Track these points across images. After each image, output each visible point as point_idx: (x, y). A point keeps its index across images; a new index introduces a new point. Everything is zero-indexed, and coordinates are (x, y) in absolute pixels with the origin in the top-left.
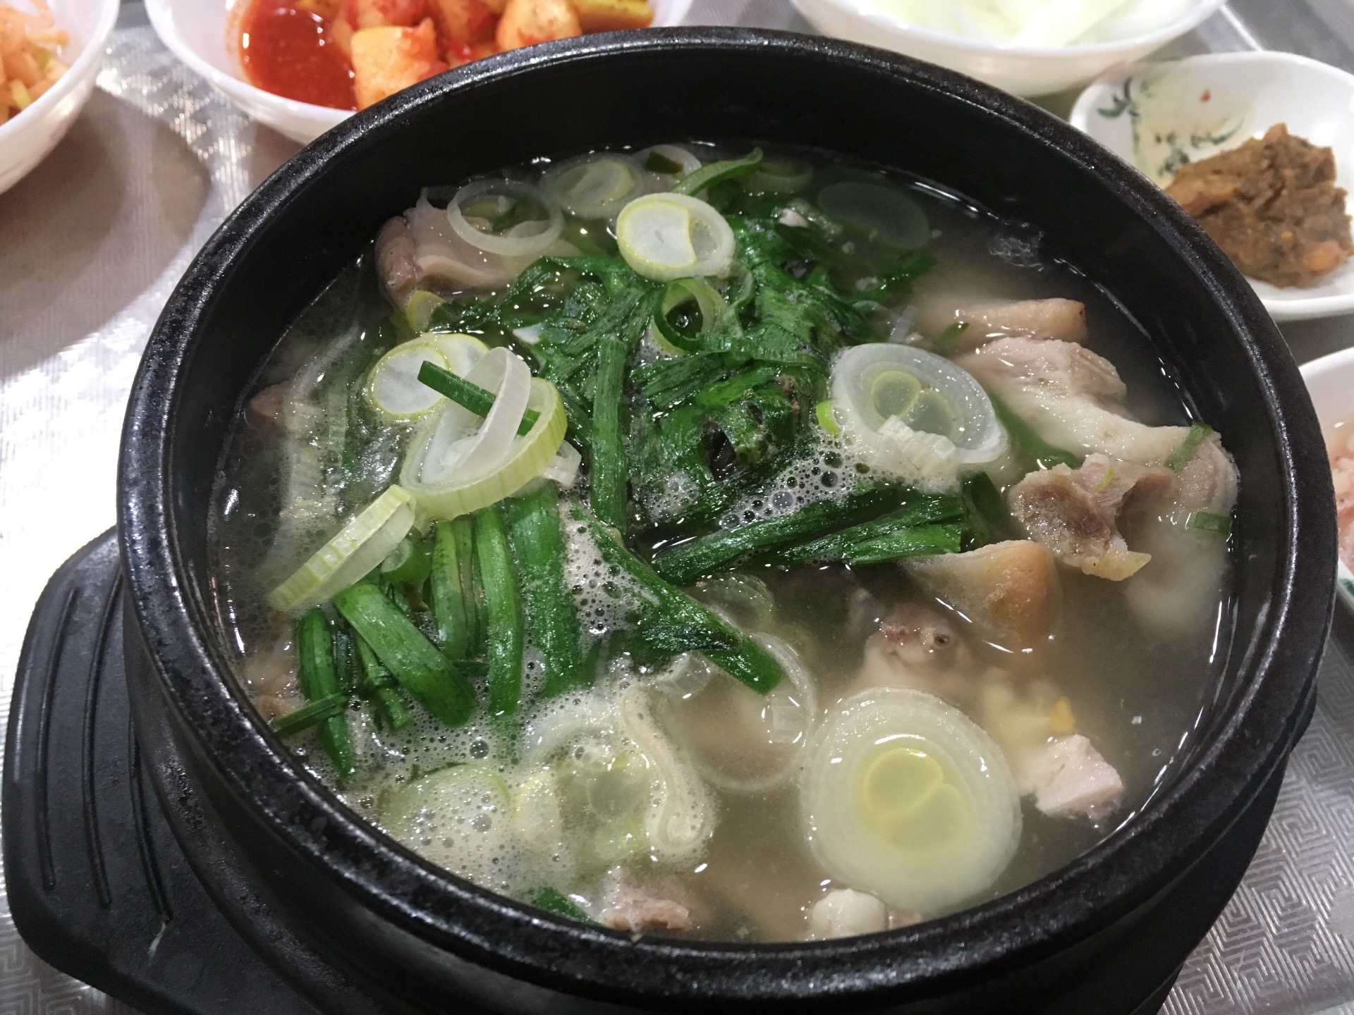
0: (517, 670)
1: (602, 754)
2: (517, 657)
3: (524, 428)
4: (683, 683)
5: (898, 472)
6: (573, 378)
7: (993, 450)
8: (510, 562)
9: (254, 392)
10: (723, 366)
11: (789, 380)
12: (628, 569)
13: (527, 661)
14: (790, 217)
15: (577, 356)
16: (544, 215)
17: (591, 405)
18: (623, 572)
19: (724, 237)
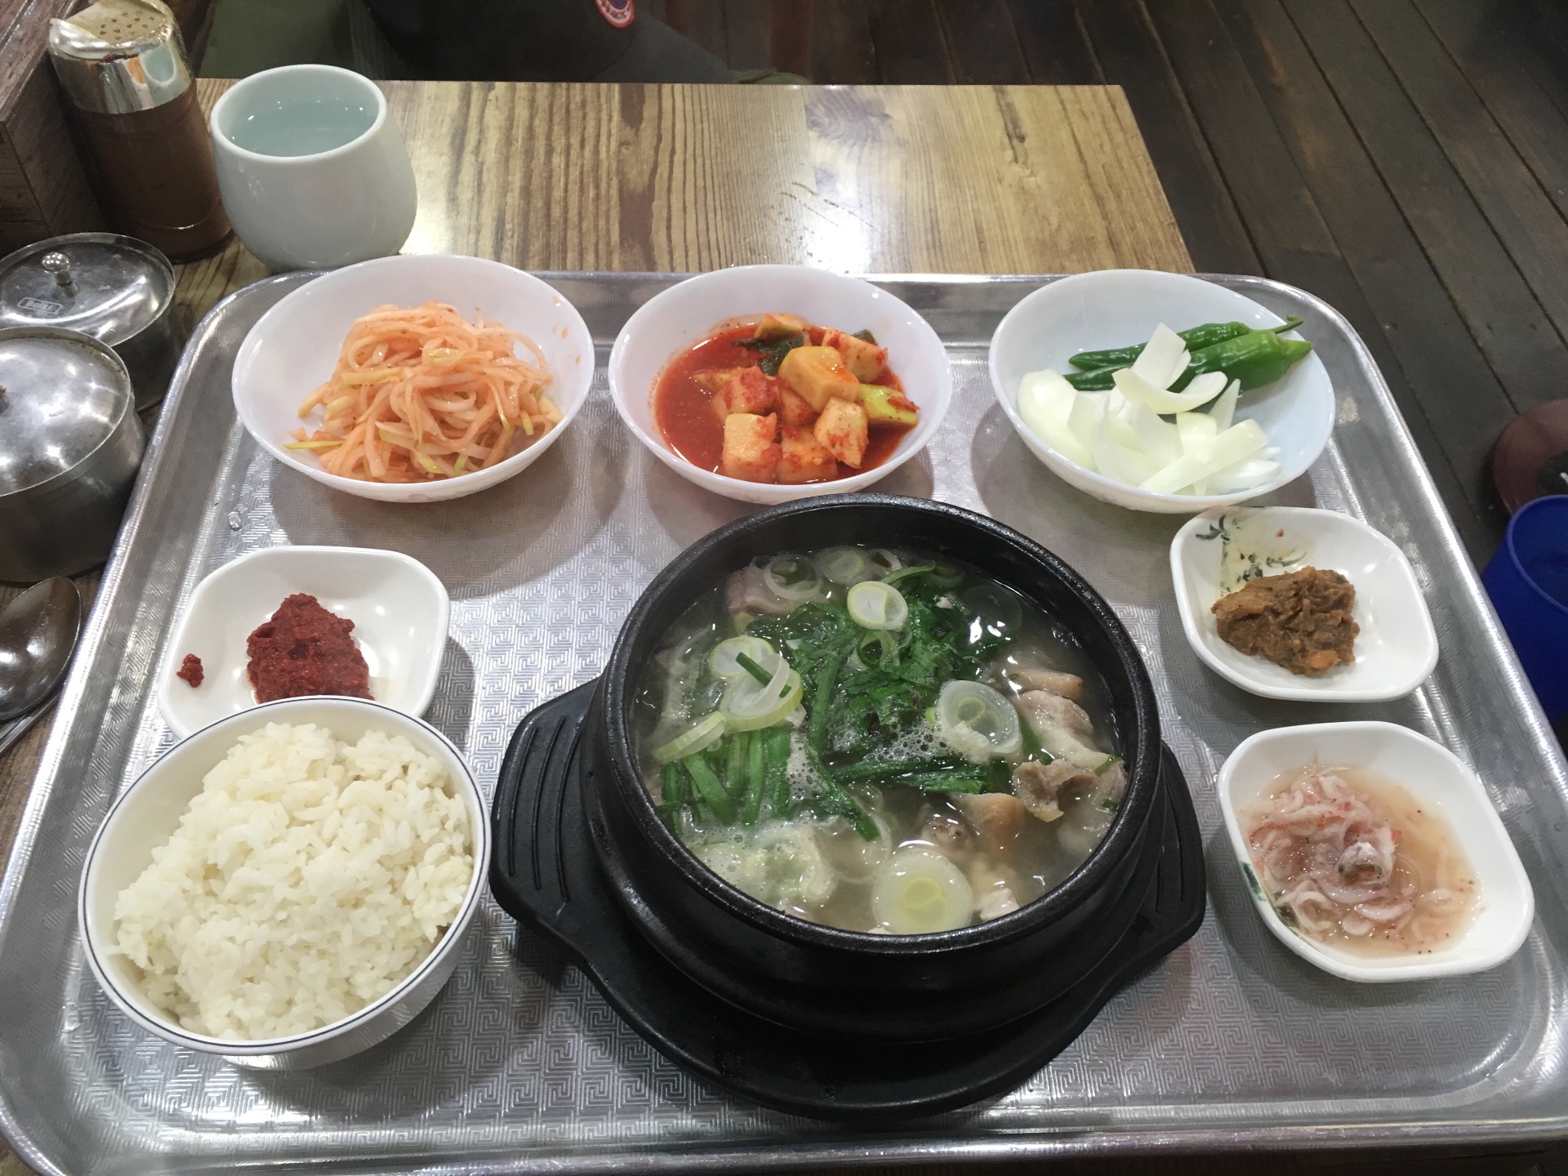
0: (758, 810)
1: (790, 853)
2: (759, 801)
3: (783, 694)
4: (833, 829)
5: (960, 749)
6: (811, 672)
7: (1011, 748)
8: (763, 758)
9: (657, 652)
10: (887, 679)
11: (916, 693)
12: (818, 771)
13: (763, 804)
14: (944, 602)
15: (815, 660)
16: (813, 578)
17: (817, 686)
18: (815, 772)
19: (903, 610)
